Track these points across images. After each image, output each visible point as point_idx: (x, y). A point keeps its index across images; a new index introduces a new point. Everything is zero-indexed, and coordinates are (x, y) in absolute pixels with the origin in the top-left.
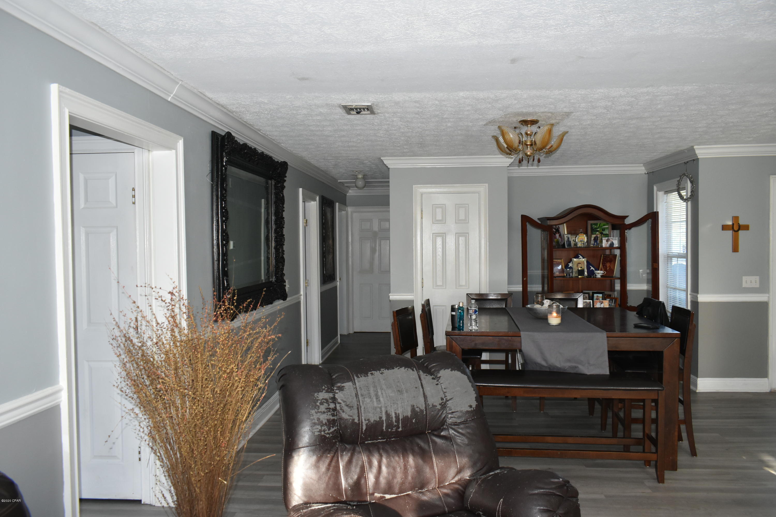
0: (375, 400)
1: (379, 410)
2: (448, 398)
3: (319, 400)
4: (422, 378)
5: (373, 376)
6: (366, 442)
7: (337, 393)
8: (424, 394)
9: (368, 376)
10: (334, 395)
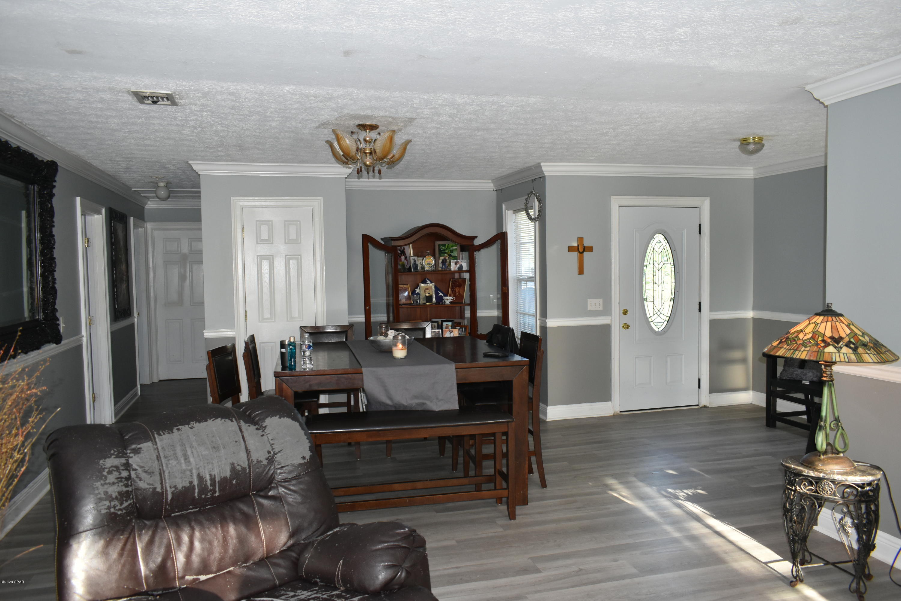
0: (183, 461)
1: (188, 473)
2: (276, 451)
3: (106, 468)
4: (243, 430)
5: (180, 432)
6: (173, 515)
7: (132, 457)
8: (246, 448)
9: (173, 432)
10: (128, 460)
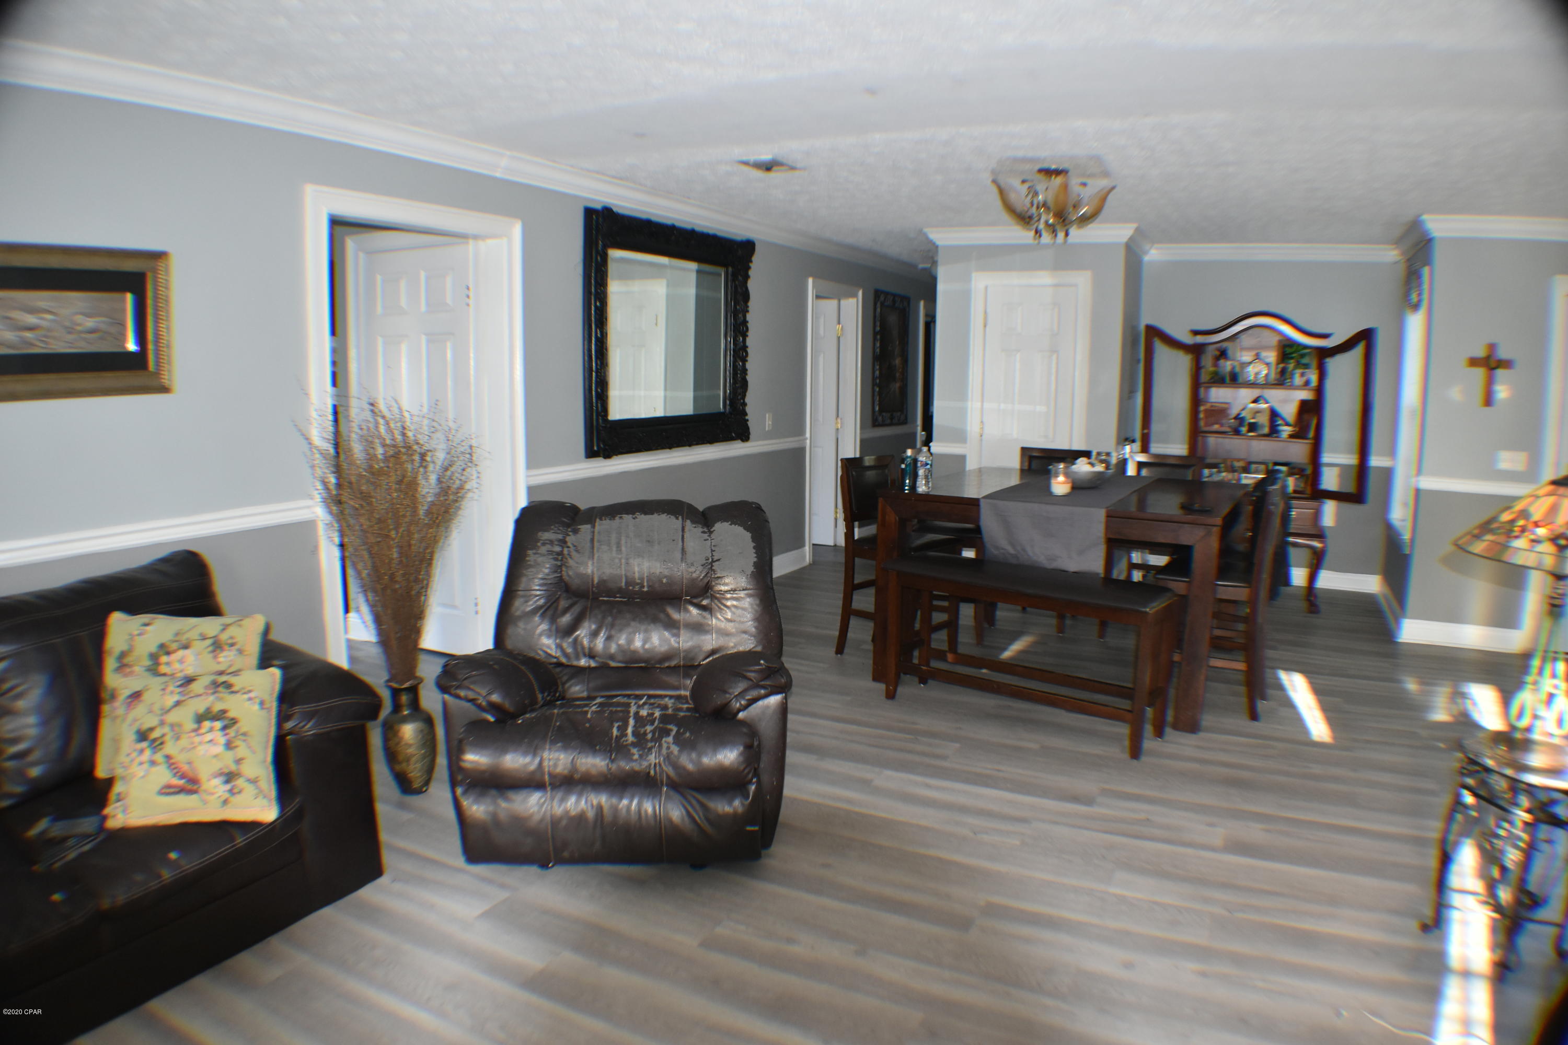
0: (614, 549)
1: (617, 561)
2: (715, 558)
3: (542, 540)
4: (687, 529)
5: (621, 521)
6: (601, 599)
7: (569, 535)
8: (683, 549)
9: (614, 519)
10: (565, 537)
